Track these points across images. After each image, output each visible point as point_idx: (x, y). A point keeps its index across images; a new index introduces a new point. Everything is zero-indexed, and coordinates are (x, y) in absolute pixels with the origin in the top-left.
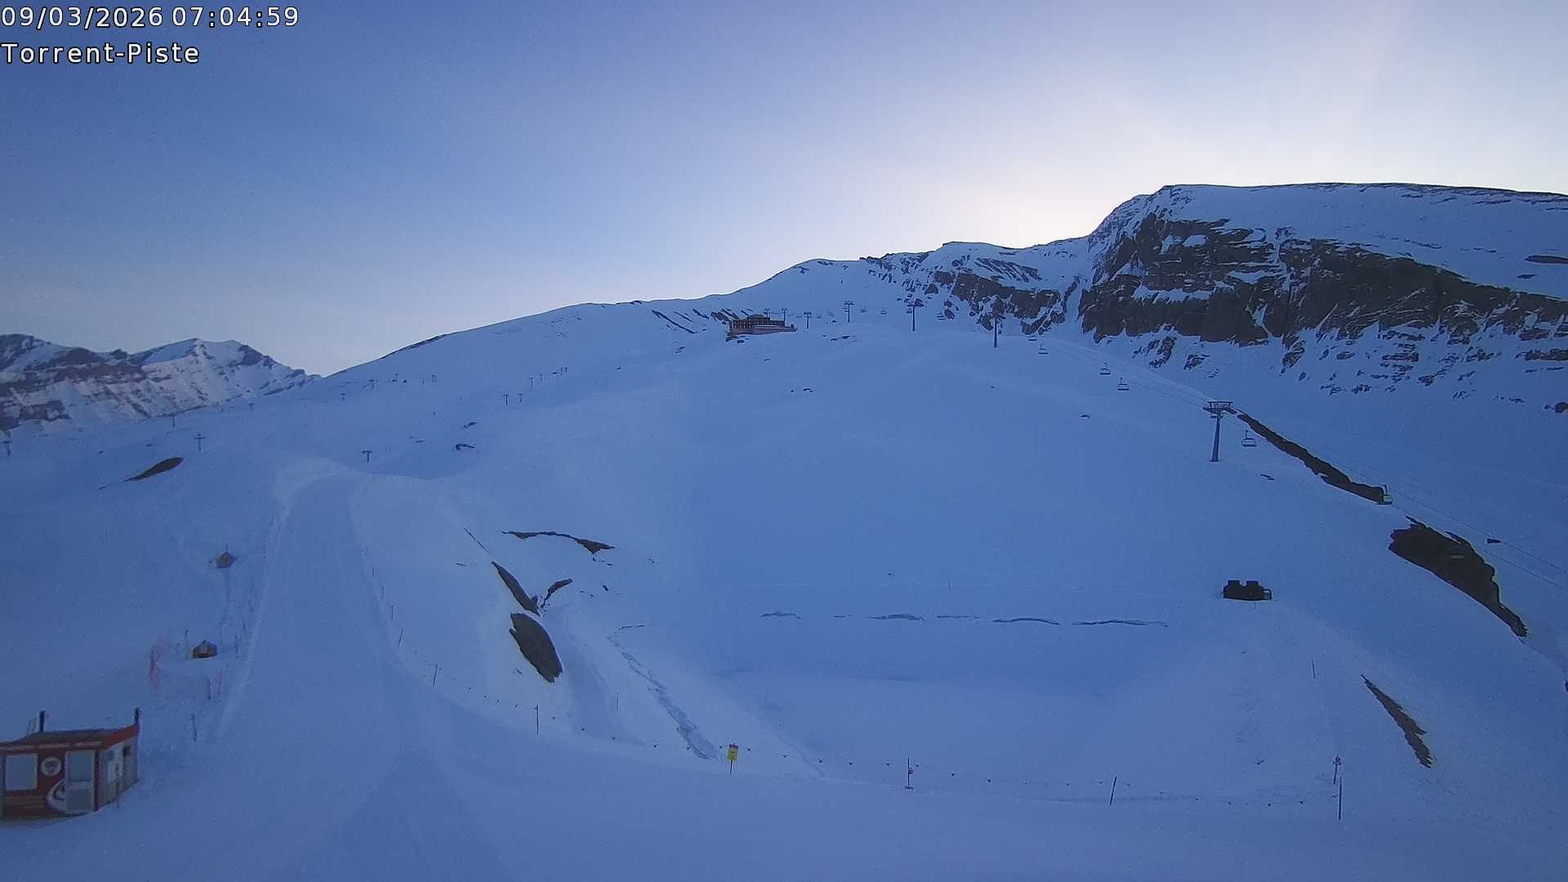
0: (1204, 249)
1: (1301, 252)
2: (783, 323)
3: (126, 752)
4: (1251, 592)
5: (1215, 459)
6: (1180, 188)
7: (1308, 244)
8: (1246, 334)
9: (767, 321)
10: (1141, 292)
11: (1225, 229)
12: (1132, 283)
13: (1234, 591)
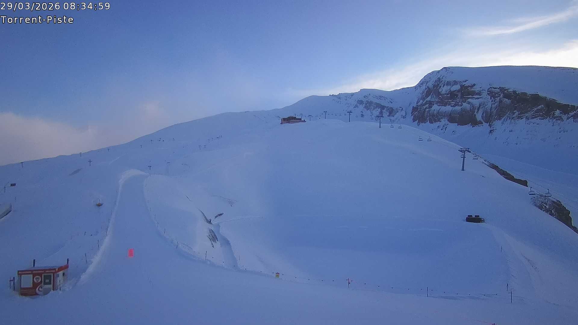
0: (458, 91)
1: (496, 92)
2: (301, 119)
3: (64, 274)
4: (477, 219)
5: (463, 170)
6: (449, 68)
7: (498, 89)
8: (475, 123)
9: (295, 118)
10: (435, 107)
11: (467, 84)
12: (431, 104)
13: (470, 219)
